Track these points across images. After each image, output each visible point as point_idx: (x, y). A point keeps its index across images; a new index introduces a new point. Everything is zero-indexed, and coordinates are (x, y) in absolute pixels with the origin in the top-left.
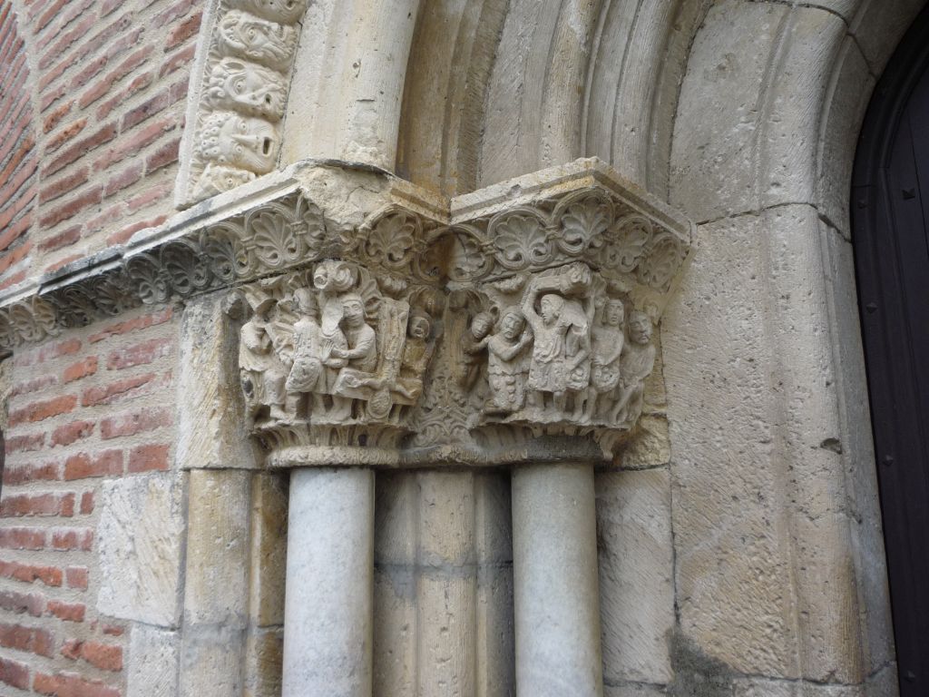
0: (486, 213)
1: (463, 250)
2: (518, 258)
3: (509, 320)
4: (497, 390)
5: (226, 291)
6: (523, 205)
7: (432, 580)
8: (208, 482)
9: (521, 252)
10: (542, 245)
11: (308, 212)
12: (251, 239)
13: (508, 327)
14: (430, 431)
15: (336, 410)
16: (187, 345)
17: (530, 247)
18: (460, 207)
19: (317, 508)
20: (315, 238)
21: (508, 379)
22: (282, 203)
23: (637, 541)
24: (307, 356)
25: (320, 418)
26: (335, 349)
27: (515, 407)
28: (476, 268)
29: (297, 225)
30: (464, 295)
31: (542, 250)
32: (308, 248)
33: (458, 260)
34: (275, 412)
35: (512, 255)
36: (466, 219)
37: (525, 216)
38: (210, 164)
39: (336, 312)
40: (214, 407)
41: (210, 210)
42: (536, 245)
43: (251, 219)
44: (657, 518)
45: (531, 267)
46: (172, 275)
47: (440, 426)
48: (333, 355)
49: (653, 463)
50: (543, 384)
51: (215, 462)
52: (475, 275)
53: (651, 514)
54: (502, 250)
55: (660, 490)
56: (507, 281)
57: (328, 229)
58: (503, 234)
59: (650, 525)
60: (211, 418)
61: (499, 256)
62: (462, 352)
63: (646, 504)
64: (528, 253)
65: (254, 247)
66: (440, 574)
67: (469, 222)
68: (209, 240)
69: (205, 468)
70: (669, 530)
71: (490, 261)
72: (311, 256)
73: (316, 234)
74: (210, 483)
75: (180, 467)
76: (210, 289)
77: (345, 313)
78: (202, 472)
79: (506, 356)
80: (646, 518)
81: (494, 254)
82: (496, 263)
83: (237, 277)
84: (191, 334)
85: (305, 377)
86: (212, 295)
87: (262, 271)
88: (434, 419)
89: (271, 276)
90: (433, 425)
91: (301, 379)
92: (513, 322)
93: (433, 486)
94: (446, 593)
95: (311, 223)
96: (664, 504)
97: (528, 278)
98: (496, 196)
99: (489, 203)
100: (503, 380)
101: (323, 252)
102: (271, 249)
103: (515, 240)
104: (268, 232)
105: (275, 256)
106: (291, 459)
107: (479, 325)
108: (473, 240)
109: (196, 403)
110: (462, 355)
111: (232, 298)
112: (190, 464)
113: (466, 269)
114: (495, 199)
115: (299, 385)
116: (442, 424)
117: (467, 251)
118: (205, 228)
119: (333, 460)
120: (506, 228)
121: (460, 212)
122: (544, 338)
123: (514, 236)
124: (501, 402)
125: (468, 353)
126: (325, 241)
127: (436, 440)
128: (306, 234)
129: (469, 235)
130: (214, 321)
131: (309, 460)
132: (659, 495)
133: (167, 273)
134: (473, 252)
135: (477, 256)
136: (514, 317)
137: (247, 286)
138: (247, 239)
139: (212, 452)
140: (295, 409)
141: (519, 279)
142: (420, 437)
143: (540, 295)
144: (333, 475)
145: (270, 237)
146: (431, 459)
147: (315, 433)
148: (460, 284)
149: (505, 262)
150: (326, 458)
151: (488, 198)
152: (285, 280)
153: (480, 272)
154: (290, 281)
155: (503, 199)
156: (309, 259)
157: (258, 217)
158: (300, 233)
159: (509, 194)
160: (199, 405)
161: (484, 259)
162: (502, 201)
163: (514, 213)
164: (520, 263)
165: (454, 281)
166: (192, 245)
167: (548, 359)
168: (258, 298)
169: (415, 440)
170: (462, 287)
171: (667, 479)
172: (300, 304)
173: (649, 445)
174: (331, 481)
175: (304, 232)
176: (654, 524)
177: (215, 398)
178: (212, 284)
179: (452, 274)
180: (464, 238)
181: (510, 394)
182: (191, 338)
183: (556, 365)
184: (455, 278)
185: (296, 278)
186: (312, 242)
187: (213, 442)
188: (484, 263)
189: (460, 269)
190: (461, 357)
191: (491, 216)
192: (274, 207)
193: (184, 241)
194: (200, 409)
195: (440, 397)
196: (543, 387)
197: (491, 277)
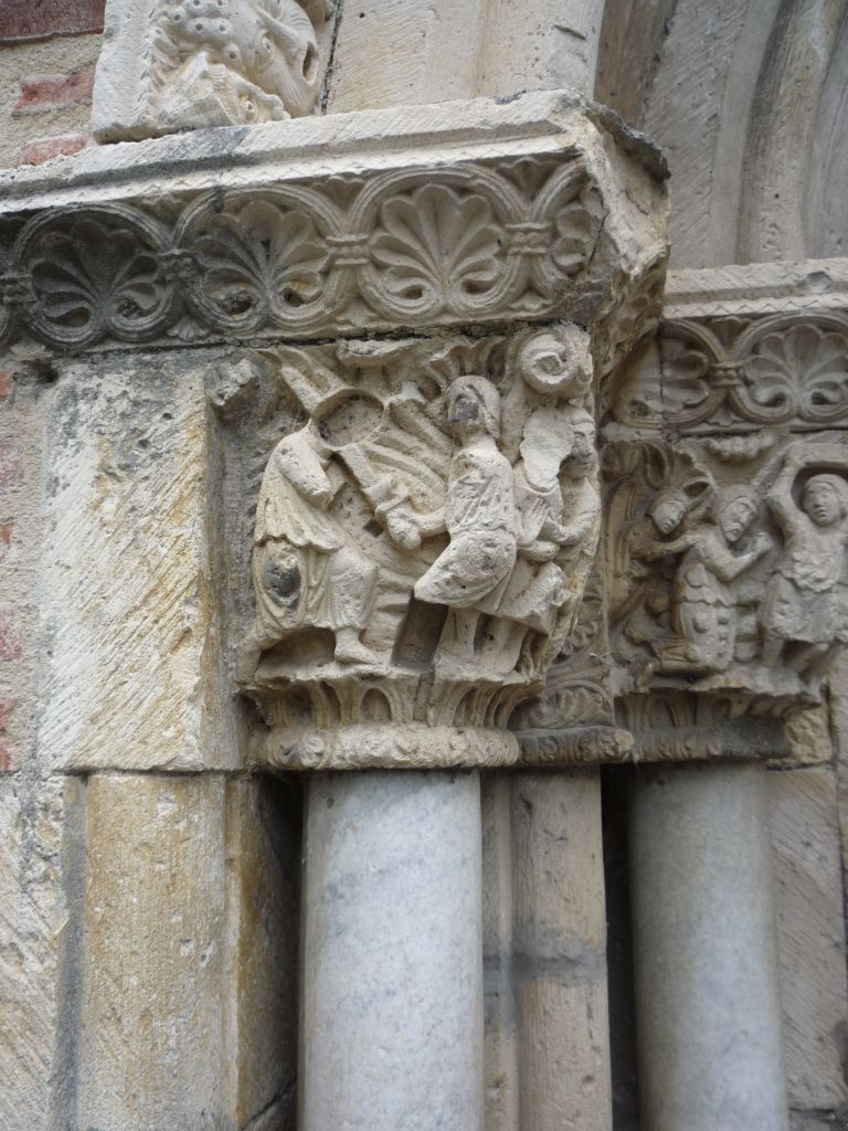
0: (747, 311)
1: (657, 371)
2: (777, 401)
3: (742, 508)
4: (700, 630)
5: (216, 352)
6: (836, 309)
7: (565, 985)
8: (160, 806)
9: (787, 391)
10: (834, 387)
11: (575, 207)
12: (362, 243)
13: (737, 520)
14: (568, 698)
15: (495, 651)
16: (77, 466)
17: (808, 385)
18: (688, 289)
19: (421, 862)
20: (560, 268)
21: (723, 613)
22: (502, 173)
23: (783, 883)
24: (502, 527)
25: (461, 665)
26: (549, 520)
27: (722, 664)
28: (681, 406)
29: (527, 231)
30: (637, 453)
31: (830, 395)
32: (531, 288)
33: (640, 386)
34: (347, 646)
35: (764, 394)
36: (699, 314)
37: (825, 330)
38: (203, 55)
39: (553, 440)
40: (187, 624)
41: (239, 150)
42: (819, 385)
43: (386, 194)
44: (818, 846)
45: (797, 422)
46: (39, 293)
47: (592, 691)
48: (544, 535)
49: (806, 760)
50: (799, 627)
51: (189, 758)
52: (672, 420)
53: (805, 839)
54: (747, 383)
55: (822, 803)
56: (739, 440)
57: (597, 256)
58: (765, 354)
59: (804, 858)
60: (175, 648)
61: (742, 391)
62: (627, 556)
63: (798, 824)
64: (800, 395)
65: (363, 261)
66: (580, 971)
67: (707, 321)
68: (215, 224)
69: (153, 772)
70: (838, 865)
71: (718, 397)
72: (533, 307)
73: (567, 261)
74: (166, 809)
75: (60, 763)
76: (161, 343)
77: (576, 445)
78: (142, 779)
79: (731, 572)
80: (799, 847)
81: (734, 386)
82: (729, 405)
83: (269, 322)
84: (90, 441)
85: (484, 574)
86: (169, 357)
87: (359, 319)
88: (578, 675)
89: (380, 336)
90: (574, 688)
91: (470, 577)
92: (747, 514)
93: (562, 805)
94: (589, 1009)
95: (569, 233)
96: (829, 825)
97: (781, 440)
98: (773, 283)
99: (754, 294)
100: (715, 614)
101: (565, 304)
102: (408, 273)
103: (778, 368)
104: (417, 236)
105: (415, 293)
106: (376, 754)
107: (670, 510)
108: (700, 355)
109: (115, 607)
110: (627, 562)
111: (241, 372)
112: (96, 758)
113: (652, 404)
114: (770, 288)
115: (458, 591)
116: (595, 686)
117: (668, 373)
118: (219, 191)
119: (467, 757)
120: (776, 345)
121: (685, 298)
122: (820, 550)
123: (780, 362)
124: (704, 652)
125: (642, 559)
126: (580, 281)
127: (581, 718)
128: (542, 255)
129: (693, 343)
130: (179, 418)
131: (420, 756)
132: (819, 811)
133: (29, 285)
134: (681, 376)
135: (689, 385)
136: (751, 505)
137: (292, 349)
138: (353, 238)
139: (180, 732)
140: (392, 643)
141: (767, 440)
142: (545, 709)
143: (809, 471)
144: (450, 788)
145: (416, 246)
146: (589, 753)
147: (430, 699)
148: (633, 431)
149: (749, 406)
150: (454, 754)
151: (753, 283)
152: (421, 351)
153: (686, 415)
154: (438, 356)
155: (788, 291)
156: (523, 314)
157: (408, 192)
158: (527, 249)
159: (802, 285)
160: (127, 616)
161: (707, 393)
162: (782, 295)
163: (809, 319)
164: (778, 411)
165: (621, 422)
166: (151, 226)
167: (824, 586)
168: (320, 385)
169: (533, 714)
170: (637, 437)
171: (832, 785)
172: (482, 410)
173: (797, 730)
174: (445, 802)
175: (542, 250)
176: (812, 857)
177: (187, 602)
178: (175, 332)
179: (625, 409)
180: (675, 349)
181: (721, 639)
182: (88, 449)
183: (834, 598)
184: (627, 419)
185: (458, 354)
186: (550, 276)
187: (186, 707)
188: (703, 401)
189: (642, 404)
190: (625, 565)
191: (756, 316)
192: (476, 177)
193: (128, 213)
194: (132, 624)
195: (589, 636)
196: (799, 632)
197: (706, 428)
